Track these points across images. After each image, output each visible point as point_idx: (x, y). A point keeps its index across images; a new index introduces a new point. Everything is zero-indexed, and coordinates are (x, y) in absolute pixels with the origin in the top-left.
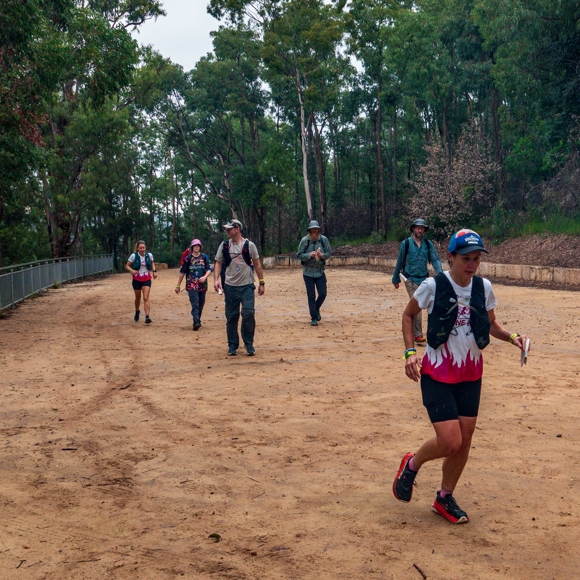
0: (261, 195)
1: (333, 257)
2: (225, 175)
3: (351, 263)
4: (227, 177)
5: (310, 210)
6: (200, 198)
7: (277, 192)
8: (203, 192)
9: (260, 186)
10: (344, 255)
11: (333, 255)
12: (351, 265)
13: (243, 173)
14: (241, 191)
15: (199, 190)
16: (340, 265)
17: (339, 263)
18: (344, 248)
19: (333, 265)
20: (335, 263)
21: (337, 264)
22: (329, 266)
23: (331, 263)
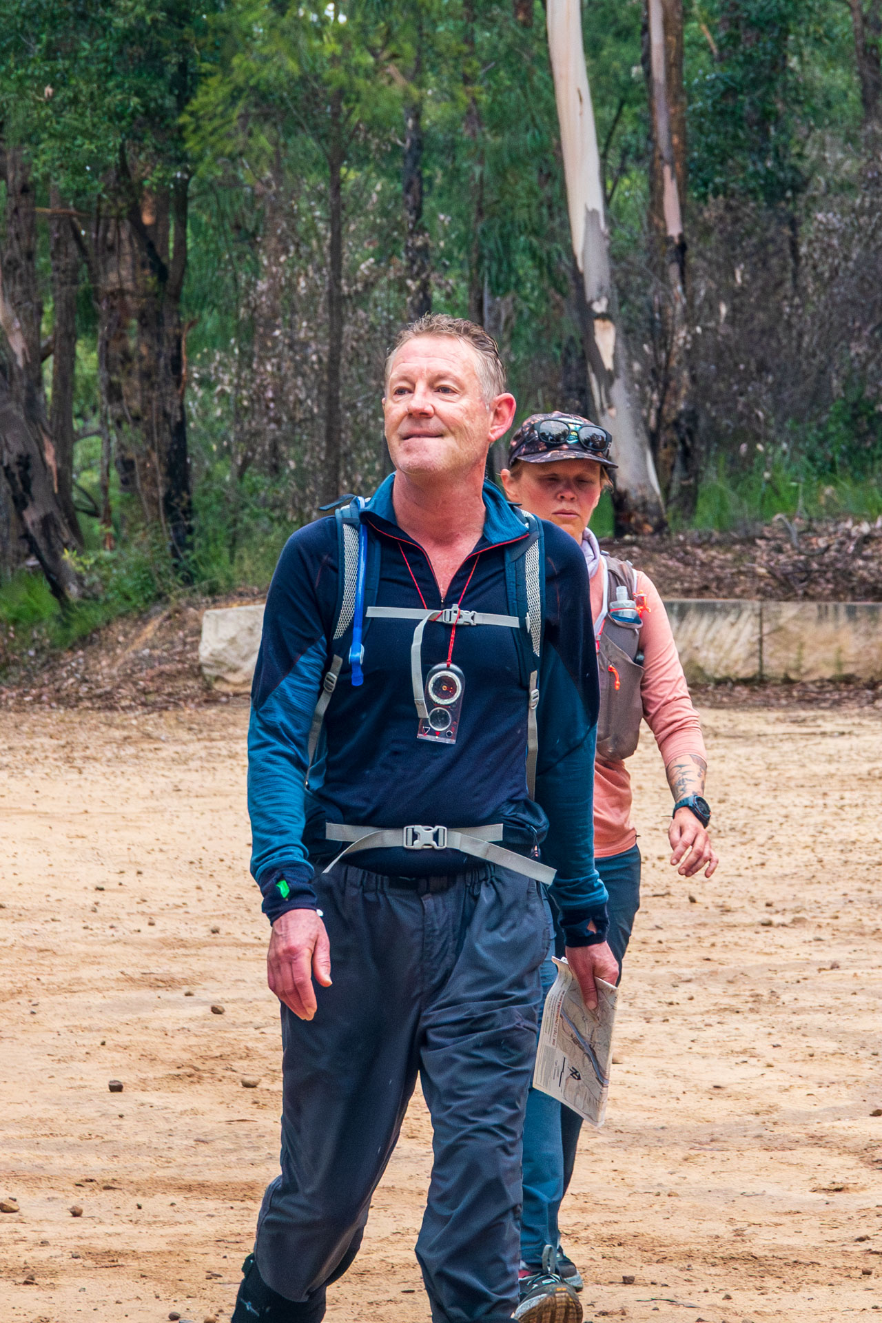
11: (787, 593)
16: (848, 680)
17: (839, 665)
18: (866, 539)
19: (788, 681)
20: (808, 663)
21: (828, 673)
22: (757, 682)
23: (776, 663)
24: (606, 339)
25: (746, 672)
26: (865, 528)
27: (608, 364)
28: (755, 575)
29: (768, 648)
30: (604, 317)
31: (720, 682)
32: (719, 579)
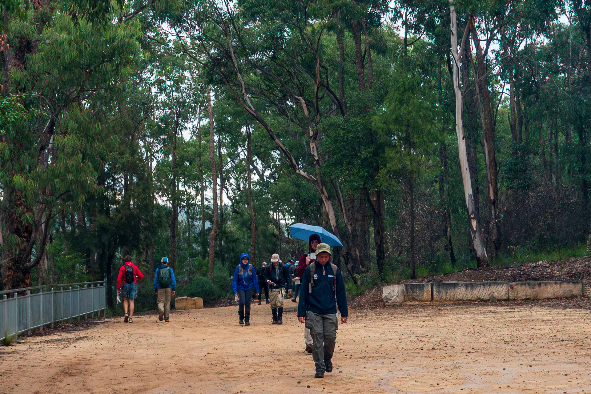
0: (377, 169)
1: (514, 283)
2: (311, 133)
3: (550, 295)
4: (315, 137)
5: (470, 195)
6: (261, 176)
7: (408, 163)
8: (267, 166)
9: (375, 154)
10: (535, 279)
11: (515, 280)
12: (549, 299)
13: (344, 129)
14: (341, 164)
15: (259, 162)
16: (529, 299)
17: (526, 296)
18: (535, 267)
19: (515, 300)
20: (519, 295)
21: (524, 298)
22: (507, 300)
23: (512, 295)
24: (474, 223)
25: (505, 298)
26: (534, 265)
27: (475, 229)
28: (508, 276)
29: (510, 292)
30: (473, 218)
31: (499, 300)
32: (499, 277)
